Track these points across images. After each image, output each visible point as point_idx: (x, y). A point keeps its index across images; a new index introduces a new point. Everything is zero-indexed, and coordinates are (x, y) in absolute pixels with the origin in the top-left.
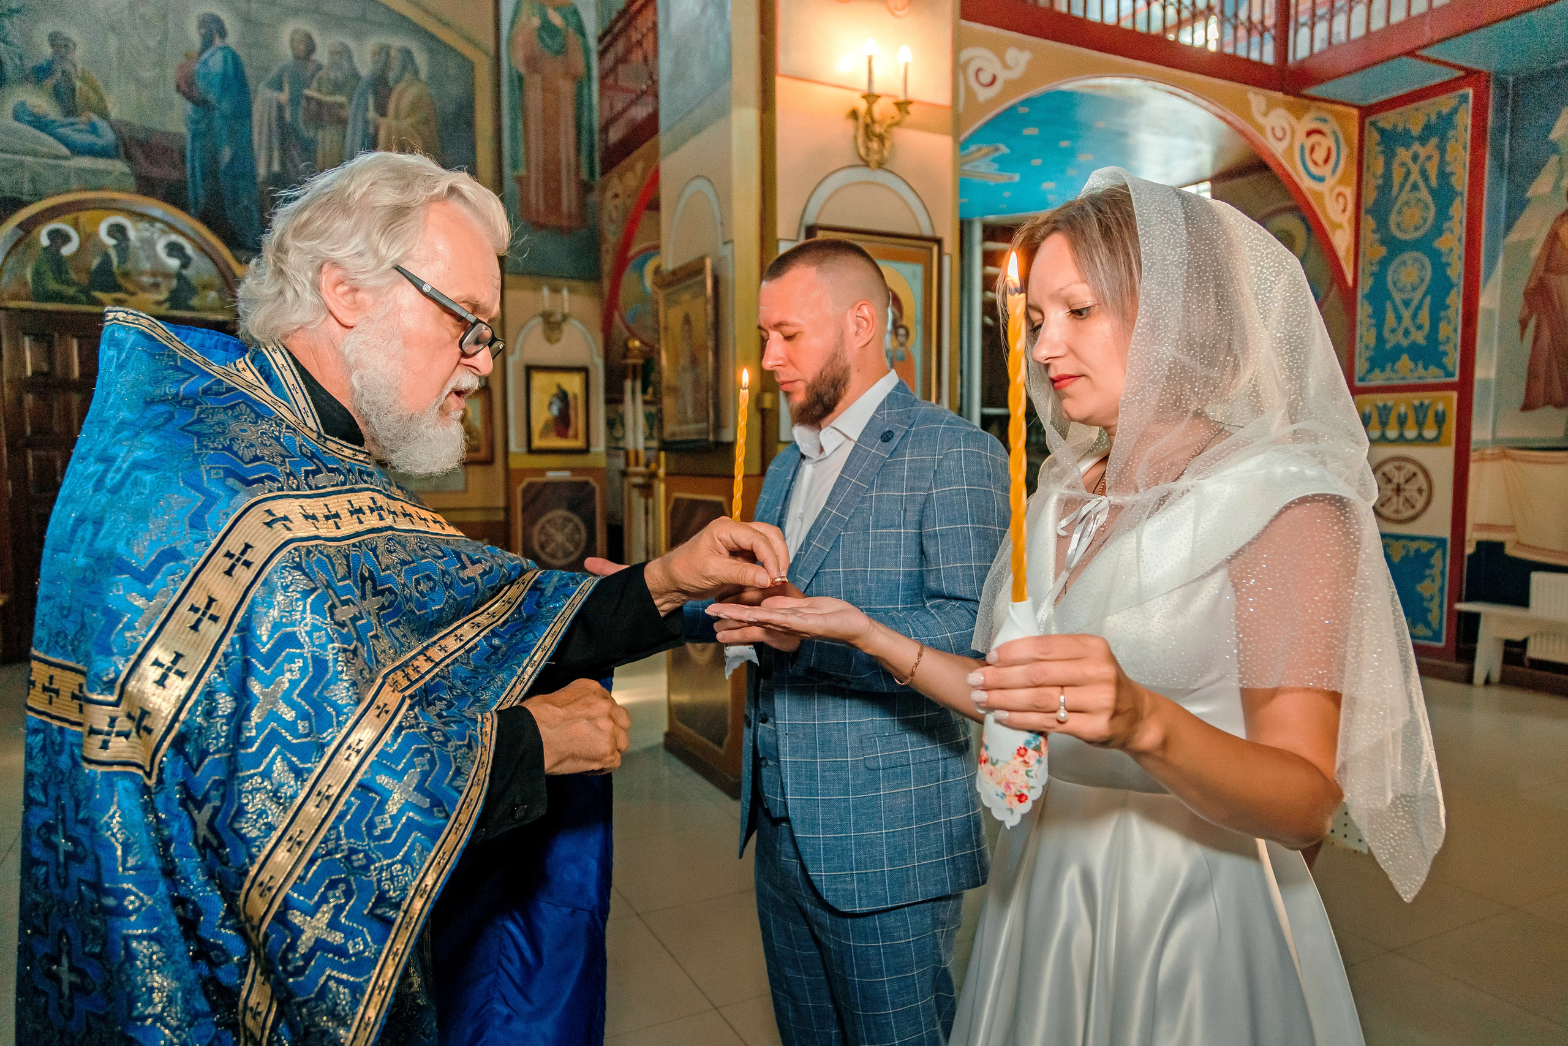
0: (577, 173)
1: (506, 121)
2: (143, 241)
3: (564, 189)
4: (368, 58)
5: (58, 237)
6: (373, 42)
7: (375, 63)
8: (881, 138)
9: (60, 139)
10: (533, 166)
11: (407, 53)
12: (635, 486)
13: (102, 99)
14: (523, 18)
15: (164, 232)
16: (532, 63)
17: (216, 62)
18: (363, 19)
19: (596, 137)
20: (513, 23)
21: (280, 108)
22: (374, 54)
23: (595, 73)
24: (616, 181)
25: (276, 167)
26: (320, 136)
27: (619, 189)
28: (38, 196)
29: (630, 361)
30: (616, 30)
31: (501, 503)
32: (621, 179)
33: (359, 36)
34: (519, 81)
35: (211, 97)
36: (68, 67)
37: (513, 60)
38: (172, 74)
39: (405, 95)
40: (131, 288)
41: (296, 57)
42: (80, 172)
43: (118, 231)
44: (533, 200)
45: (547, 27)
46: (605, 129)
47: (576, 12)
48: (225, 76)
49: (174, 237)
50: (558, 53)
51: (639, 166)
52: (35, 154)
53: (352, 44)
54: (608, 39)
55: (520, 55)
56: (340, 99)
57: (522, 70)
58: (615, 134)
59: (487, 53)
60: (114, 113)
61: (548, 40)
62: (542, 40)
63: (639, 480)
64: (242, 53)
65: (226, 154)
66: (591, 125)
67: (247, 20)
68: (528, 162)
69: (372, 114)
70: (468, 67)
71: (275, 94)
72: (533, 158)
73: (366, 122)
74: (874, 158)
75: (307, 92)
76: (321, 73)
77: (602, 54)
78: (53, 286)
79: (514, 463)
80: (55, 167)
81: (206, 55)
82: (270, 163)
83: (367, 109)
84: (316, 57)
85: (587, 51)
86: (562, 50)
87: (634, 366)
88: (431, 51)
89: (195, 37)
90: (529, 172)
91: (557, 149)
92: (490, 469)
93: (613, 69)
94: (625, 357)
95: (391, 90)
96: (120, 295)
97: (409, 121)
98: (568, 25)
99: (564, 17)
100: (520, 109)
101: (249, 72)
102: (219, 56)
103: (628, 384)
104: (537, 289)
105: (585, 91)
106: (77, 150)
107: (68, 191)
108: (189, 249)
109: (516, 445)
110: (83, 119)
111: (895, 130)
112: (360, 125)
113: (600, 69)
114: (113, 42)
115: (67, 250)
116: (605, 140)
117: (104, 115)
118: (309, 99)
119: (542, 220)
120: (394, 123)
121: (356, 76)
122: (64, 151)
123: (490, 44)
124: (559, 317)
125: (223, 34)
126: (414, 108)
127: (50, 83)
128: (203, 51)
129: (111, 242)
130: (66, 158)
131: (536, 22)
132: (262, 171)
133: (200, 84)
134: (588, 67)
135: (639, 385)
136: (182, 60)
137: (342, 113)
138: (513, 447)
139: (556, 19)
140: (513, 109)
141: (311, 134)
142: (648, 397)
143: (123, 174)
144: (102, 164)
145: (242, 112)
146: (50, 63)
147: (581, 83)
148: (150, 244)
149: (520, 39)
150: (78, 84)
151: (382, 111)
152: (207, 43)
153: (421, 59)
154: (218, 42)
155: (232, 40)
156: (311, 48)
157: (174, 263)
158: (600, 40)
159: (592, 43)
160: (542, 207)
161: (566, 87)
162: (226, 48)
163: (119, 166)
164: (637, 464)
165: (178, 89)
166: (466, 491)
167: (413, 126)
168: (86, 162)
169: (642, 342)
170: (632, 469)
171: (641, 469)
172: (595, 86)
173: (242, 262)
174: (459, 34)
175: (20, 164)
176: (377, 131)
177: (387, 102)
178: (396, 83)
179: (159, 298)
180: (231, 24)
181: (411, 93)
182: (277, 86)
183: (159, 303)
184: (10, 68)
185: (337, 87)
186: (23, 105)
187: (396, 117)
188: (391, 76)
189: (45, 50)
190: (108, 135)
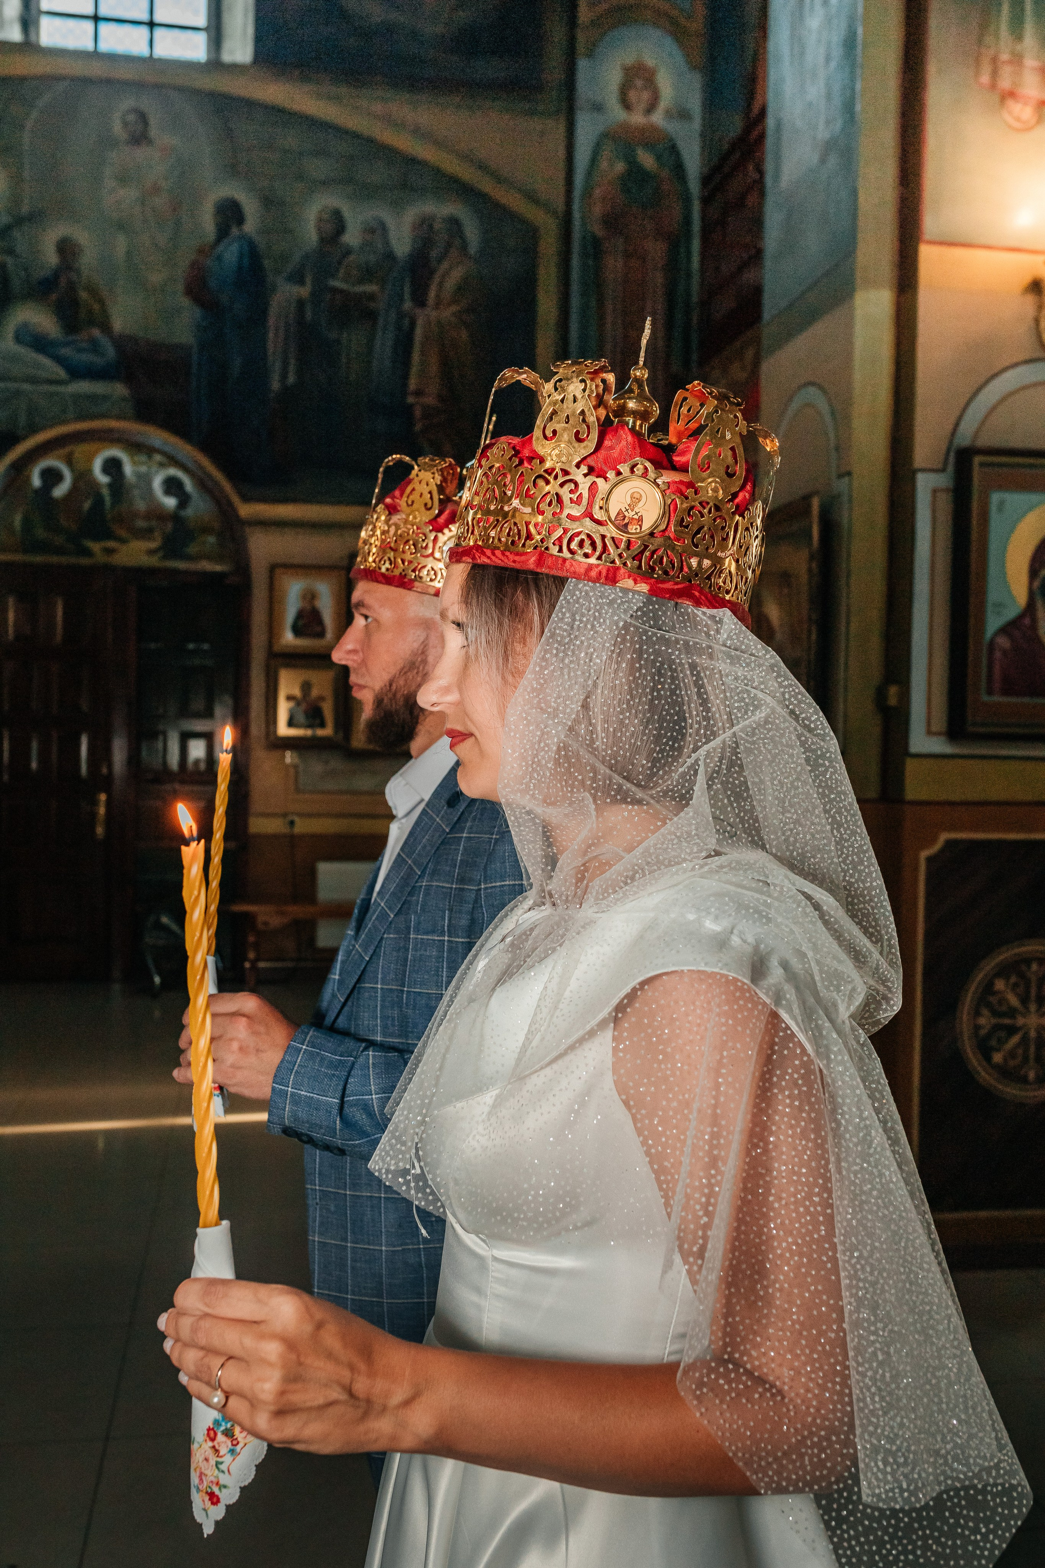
0: (667, 365)
1: (575, 302)
2: (139, 476)
4: (407, 234)
5: (52, 477)
6: (411, 214)
7: (414, 238)
9: (59, 360)
11: (454, 223)
13: (105, 309)
14: (604, 165)
15: (162, 465)
16: (613, 222)
17: (231, 253)
18: (404, 186)
19: (695, 313)
20: (589, 174)
21: (301, 303)
22: (415, 227)
23: (697, 226)
25: (291, 379)
26: (344, 337)
28: (33, 429)
30: (728, 167)
33: (397, 205)
34: (595, 246)
35: (224, 298)
36: (74, 276)
37: (589, 219)
38: (181, 273)
39: (450, 276)
40: (123, 533)
41: (322, 240)
42: (77, 398)
43: (113, 467)
45: (634, 172)
46: (708, 301)
47: (674, 148)
48: (240, 268)
49: (173, 471)
50: (646, 206)
52: (33, 380)
53: (388, 217)
54: (717, 179)
55: (597, 213)
56: (371, 288)
57: (599, 232)
58: (720, 310)
59: (555, 213)
60: (118, 325)
61: (635, 190)
62: (627, 189)
64: (261, 242)
65: (236, 365)
67: (268, 202)
69: (408, 305)
70: (531, 234)
71: (296, 289)
73: (401, 315)
75: (333, 283)
76: (352, 258)
77: (706, 201)
78: (41, 533)
80: (52, 395)
81: (220, 248)
82: (284, 376)
83: (402, 300)
84: (345, 238)
85: (687, 200)
86: (655, 200)
89: (208, 224)
95: (432, 272)
96: (111, 544)
97: (454, 308)
98: (661, 165)
99: (659, 158)
100: (595, 284)
101: (266, 263)
102: (234, 248)
105: (682, 249)
106: (76, 373)
107: (64, 422)
108: (188, 485)
110: (84, 335)
112: (392, 319)
113: (703, 223)
114: (121, 241)
115: (60, 491)
116: (707, 316)
117: (106, 327)
118: (335, 290)
120: (434, 314)
121: (390, 256)
122: (62, 373)
123: (559, 204)
125: (240, 219)
126: (461, 291)
127: (54, 297)
128: (217, 243)
129: (103, 479)
130: (62, 383)
131: (620, 167)
132: (276, 385)
133: (212, 282)
134: (688, 219)
136: (193, 256)
137: (372, 305)
139: (647, 160)
141: (333, 335)
143: (124, 399)
145: (257, 313)
146: (56, 274)
147: (676, 244)
148: (145, 480)
149: (597, 192)
150: (83, 295)
151: (420, 301)
152: (223, 232)
153: (472, 230)
154: (235, 231)
155: (250, 226)
156: (339, 226)
157: (170, 502)
158: (706, 180)
159: (694, 186)
161: (656, 250)
162: (242, 237)
163: (119, 389)
165: (188, 291)
168: (84, 387)
172: (696, 245)
173: (246, 499)
174: (520, 190)
175: (17, 393)
176: (413, 324)
177: (427, 287)
178: (440, 261)
179: (153, 545)
180: (251, 207)
181: (456, 275)
182: (297, 278)
183: (151, 552)
184: (16, 284)
185: (368, 274)
186: (25, 325)
187: (437, 306)
188: (434, 254)
189: (52, 258)
190: (111, 352)
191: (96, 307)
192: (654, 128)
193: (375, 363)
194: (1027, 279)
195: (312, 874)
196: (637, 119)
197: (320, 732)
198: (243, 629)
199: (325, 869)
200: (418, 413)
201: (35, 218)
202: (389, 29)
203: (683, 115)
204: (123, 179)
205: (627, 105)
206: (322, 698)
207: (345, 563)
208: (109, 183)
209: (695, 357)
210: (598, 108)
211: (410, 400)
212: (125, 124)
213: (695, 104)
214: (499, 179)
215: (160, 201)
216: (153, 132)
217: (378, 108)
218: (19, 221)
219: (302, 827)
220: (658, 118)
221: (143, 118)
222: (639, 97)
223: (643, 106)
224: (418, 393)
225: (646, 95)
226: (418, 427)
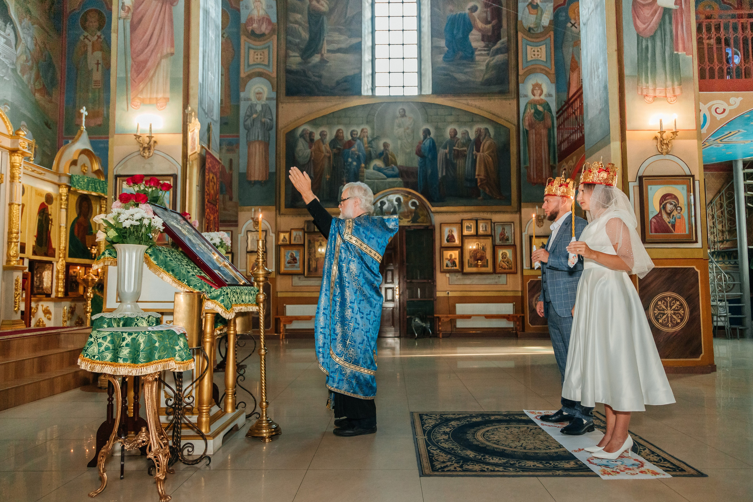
0: (549, 162)
1: (522, 148)
3: (544, 169)
4: (474, 134)
6: (475, 127)
7: (476, 135)
8: (667, 144)
9: (384, 174)
10: (532, 163)
11: (486, 129)
13: (395, 160)
14: (528, 110)
16: (531, 125)
17: (427, 143)
18: (473, 121)
19: (556, 147)
20: (524, 113)
21: (446, 154)
22: (476, 132)
23: (555, 125)
24: (565, 164)
25: (444, 174)
26: (458, 162)
27: (566, 167)
28: (378, 191)
30: (564, 109)
31: (520, 289)
32: (567, 163)
33: (471, 127)
34: (527, 132)
35: (426, 154)
36: (387, 152)
37: (525, 125)
38: (415, 149)
39: (486, 144)
40: (401, 217)
41: (451, 137)
43: (398, 200)
44: (532, 174)
45: (537, 112)
46: (560, 145)
47: (548, 104)
48: (430, 146)
50: (540, 121)
51: (575, 158)
52: (378, 179)
53: (468, 130)
54: (561, 112)
55: (527, 124)
56: (465, 148)
57: (528, 128)
58: (564, 146)
59: (514, 125)
60: (399, 163)
61: (537, 117)
62: (535, 116)
64: (435, 139)
65: (429, 171)
66: (554, 144)
67: (437, 128)
68: (530, 162)
69: (475, 152)
70: (508, 131)
71: (444, 150)
72: (532, 158)
73: (473, 155)
74: (664, 151)
75: (454, 148)
76: (459, 141)
77: (558, 118)
79: (525, 273)
80: (383, 182)
81: (424, 142)
82: (442, 173)
83: (473, 151)
84: (457, 136)
85: (552, 118)
86: (543, 119)
88: (495, 128)
89: (422, 136)
90: (530, 164)
91: (541, 155)
92: (515, 275)
93: (563, 123)
95: (481, 143)
97: (487, 152)
98: (544, 109)
99: (544, 107)
100: (527, 143)
101: (437, 144)
102: (428, 141)
104: (534, 207)
105: (552, 131)
106: (389, 176)
107: (386, 189)
108: (418, 204)
109: (526, 266)
110: (390, 167)
111: (673, 140)
112: (471, 156)
113: (557, 124)
114: (399, 142)
115: (385, 207)
116: (559, 149)
117: (396, 164)
118: (455, 150)
119: (535, 181)
120: (482, 154)
121: (469, 140)
122: (385, 177)
123: (516, 122)
124: (542, 217)
125: (429, 134)
126: (489, 147)
127: (382, 157)
128: (424, 140)
129: (396, 203)
130: (385, 179)
131: (533, 111)
132: (440, 176)
133: (423, 151)
134: (553, 123)
136: (417, 144)
137: (465, 153)
138: (525, 267)
139: (540, 108)
140: (524, 142)
141: (455, 161)
143: (400, 182)
144: (395, 180)
145: (435, 157)
146: (383, 151)
147: (550, 130)
149: (527, 118)
150: (390, 156)
151: (478, 150)
152: (425, 137)
153: (492, 132)
154: (428, 137)
155: (432, 135)
156: (455, 133)
157: (414, 208)
158: (557, 113)
159: (554, 114)
160: (535, 177)
161: (544, 132)
162: (431, 138)
163: (399, 180)
165: (417, 153)
166: (507, 284)
167: (489, 154)
168: (390, 180)
172: (556, 130)
173: (433, 206)
174: (505, 120)
175: (374, 182)
176: (476, 157)
177: (480, 147)
178: (483, 140)
179: (409, 220)
180: (432, 130)
181: (488, 143)
182: (445, 148)
183: (409, 222)
184: (373, 155)
185: (464, 145)
186: (375, 165)
187: (483, 152)
188: (481, 138)
189: (382, 148)
190: (397, 170)
191: (393, 159)
192: (542, 100)
193: (466, 168)
194: (654, 136)
195: (455, 307)
196: (537, 98)
197: (455, 268)
198: (433, 241)
199: (458, 306)
200: (479, 180)
201: (378, 138)
202: (467, 82)
203: (550, 95)
204: (399, 126)
205: (534, 95)
206: (456, 259)
207: (460, 222)
208: (396, 127)
209: (557, 160)
210: (526, 96)
211: (476, 177)
212: (400, 112)
213: (553, 92)
214: (498, 117)
215: (408, 131)
216: (407, 114)
217: (465, 102)
218: (373, 139)
219: (451, 294)
220: (543, 97)
221: (404, 110)
222: (537, 92)
223: (538, 95)
224: (478, 175)
225: (539, 91)
226: (479, 184)
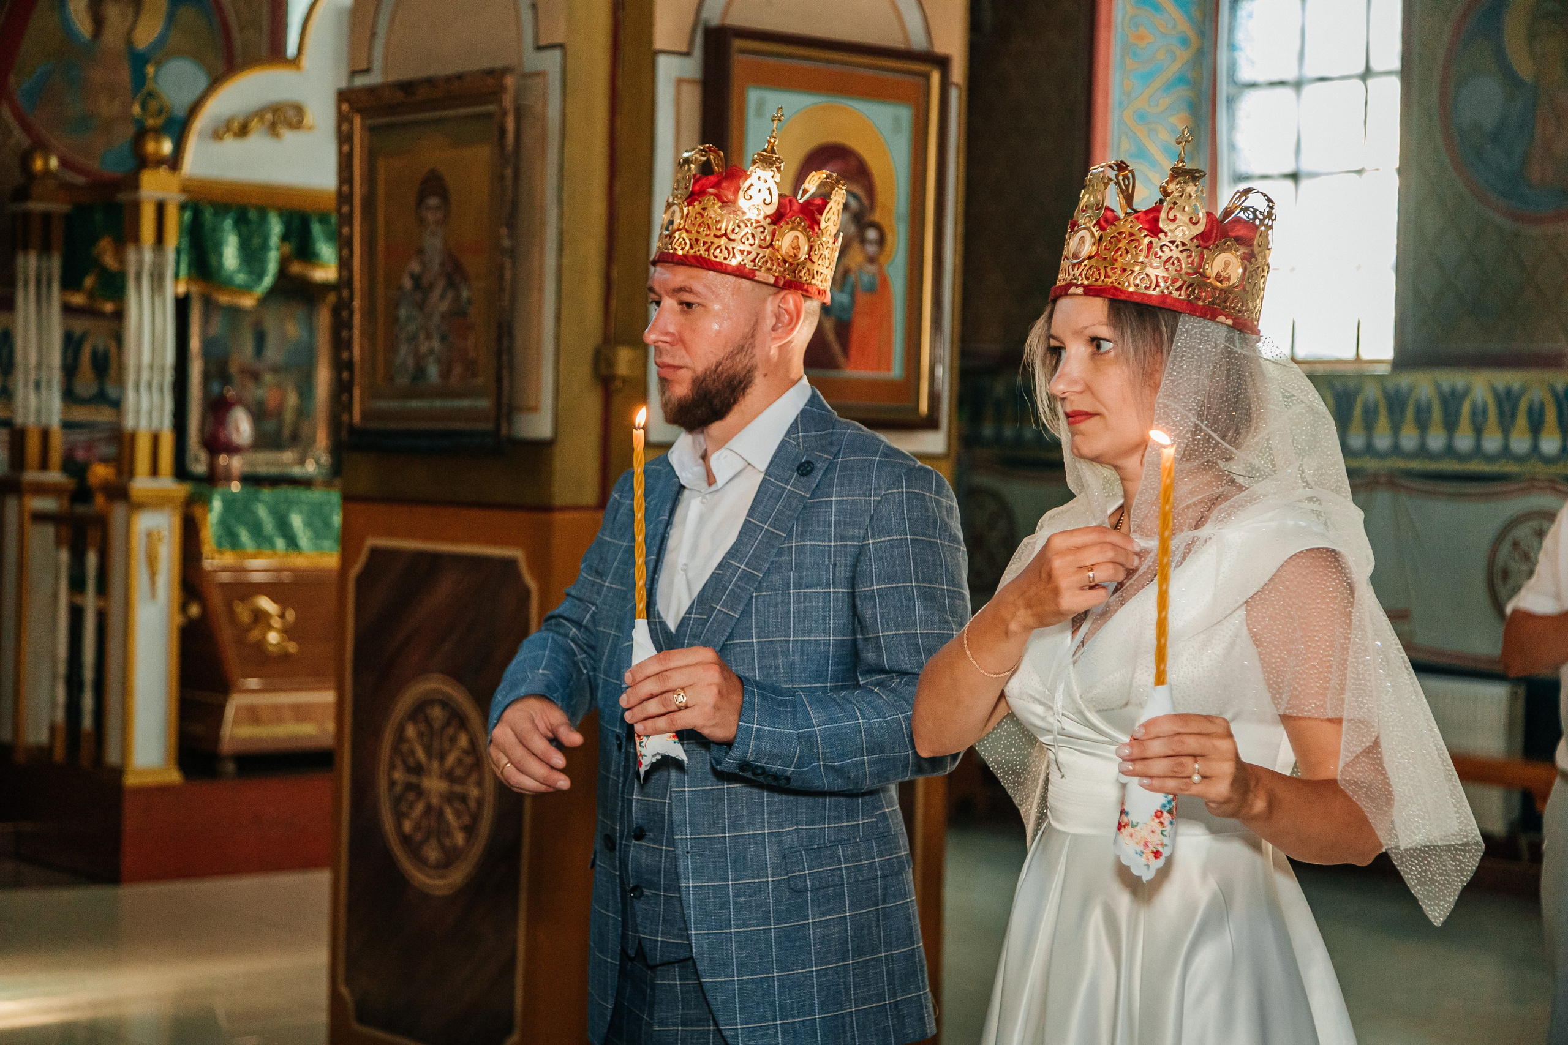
12: (40, 517)
29: (36, 206)
63: (46, 504)
87: (47, 217)
94: (22, 193)
103: (29, 263)
135: (56, 263)
142: (78, 299)
164: (44, 465)
169: (63, 162)
170: (32, 475)
171: (54, 476)
